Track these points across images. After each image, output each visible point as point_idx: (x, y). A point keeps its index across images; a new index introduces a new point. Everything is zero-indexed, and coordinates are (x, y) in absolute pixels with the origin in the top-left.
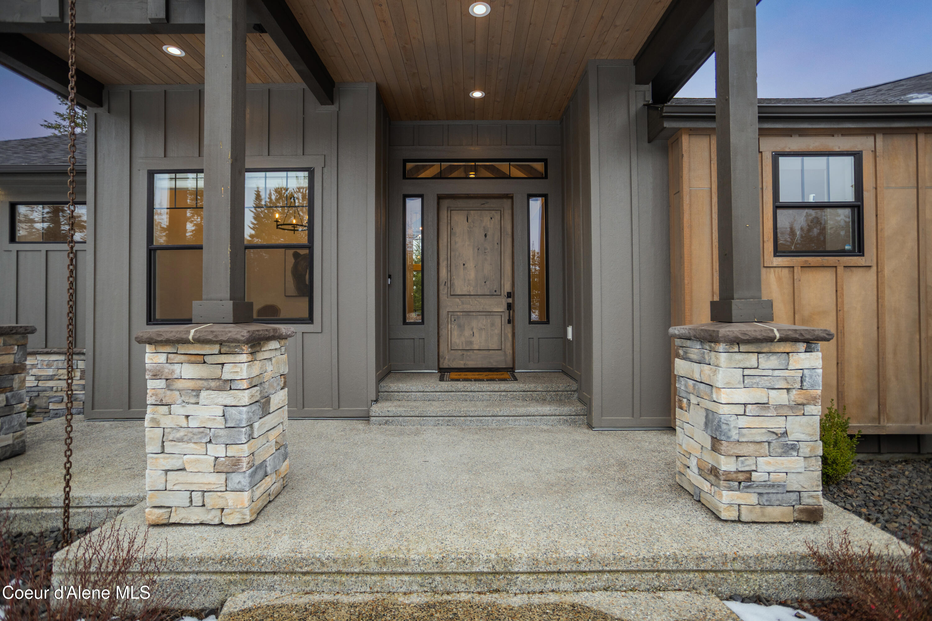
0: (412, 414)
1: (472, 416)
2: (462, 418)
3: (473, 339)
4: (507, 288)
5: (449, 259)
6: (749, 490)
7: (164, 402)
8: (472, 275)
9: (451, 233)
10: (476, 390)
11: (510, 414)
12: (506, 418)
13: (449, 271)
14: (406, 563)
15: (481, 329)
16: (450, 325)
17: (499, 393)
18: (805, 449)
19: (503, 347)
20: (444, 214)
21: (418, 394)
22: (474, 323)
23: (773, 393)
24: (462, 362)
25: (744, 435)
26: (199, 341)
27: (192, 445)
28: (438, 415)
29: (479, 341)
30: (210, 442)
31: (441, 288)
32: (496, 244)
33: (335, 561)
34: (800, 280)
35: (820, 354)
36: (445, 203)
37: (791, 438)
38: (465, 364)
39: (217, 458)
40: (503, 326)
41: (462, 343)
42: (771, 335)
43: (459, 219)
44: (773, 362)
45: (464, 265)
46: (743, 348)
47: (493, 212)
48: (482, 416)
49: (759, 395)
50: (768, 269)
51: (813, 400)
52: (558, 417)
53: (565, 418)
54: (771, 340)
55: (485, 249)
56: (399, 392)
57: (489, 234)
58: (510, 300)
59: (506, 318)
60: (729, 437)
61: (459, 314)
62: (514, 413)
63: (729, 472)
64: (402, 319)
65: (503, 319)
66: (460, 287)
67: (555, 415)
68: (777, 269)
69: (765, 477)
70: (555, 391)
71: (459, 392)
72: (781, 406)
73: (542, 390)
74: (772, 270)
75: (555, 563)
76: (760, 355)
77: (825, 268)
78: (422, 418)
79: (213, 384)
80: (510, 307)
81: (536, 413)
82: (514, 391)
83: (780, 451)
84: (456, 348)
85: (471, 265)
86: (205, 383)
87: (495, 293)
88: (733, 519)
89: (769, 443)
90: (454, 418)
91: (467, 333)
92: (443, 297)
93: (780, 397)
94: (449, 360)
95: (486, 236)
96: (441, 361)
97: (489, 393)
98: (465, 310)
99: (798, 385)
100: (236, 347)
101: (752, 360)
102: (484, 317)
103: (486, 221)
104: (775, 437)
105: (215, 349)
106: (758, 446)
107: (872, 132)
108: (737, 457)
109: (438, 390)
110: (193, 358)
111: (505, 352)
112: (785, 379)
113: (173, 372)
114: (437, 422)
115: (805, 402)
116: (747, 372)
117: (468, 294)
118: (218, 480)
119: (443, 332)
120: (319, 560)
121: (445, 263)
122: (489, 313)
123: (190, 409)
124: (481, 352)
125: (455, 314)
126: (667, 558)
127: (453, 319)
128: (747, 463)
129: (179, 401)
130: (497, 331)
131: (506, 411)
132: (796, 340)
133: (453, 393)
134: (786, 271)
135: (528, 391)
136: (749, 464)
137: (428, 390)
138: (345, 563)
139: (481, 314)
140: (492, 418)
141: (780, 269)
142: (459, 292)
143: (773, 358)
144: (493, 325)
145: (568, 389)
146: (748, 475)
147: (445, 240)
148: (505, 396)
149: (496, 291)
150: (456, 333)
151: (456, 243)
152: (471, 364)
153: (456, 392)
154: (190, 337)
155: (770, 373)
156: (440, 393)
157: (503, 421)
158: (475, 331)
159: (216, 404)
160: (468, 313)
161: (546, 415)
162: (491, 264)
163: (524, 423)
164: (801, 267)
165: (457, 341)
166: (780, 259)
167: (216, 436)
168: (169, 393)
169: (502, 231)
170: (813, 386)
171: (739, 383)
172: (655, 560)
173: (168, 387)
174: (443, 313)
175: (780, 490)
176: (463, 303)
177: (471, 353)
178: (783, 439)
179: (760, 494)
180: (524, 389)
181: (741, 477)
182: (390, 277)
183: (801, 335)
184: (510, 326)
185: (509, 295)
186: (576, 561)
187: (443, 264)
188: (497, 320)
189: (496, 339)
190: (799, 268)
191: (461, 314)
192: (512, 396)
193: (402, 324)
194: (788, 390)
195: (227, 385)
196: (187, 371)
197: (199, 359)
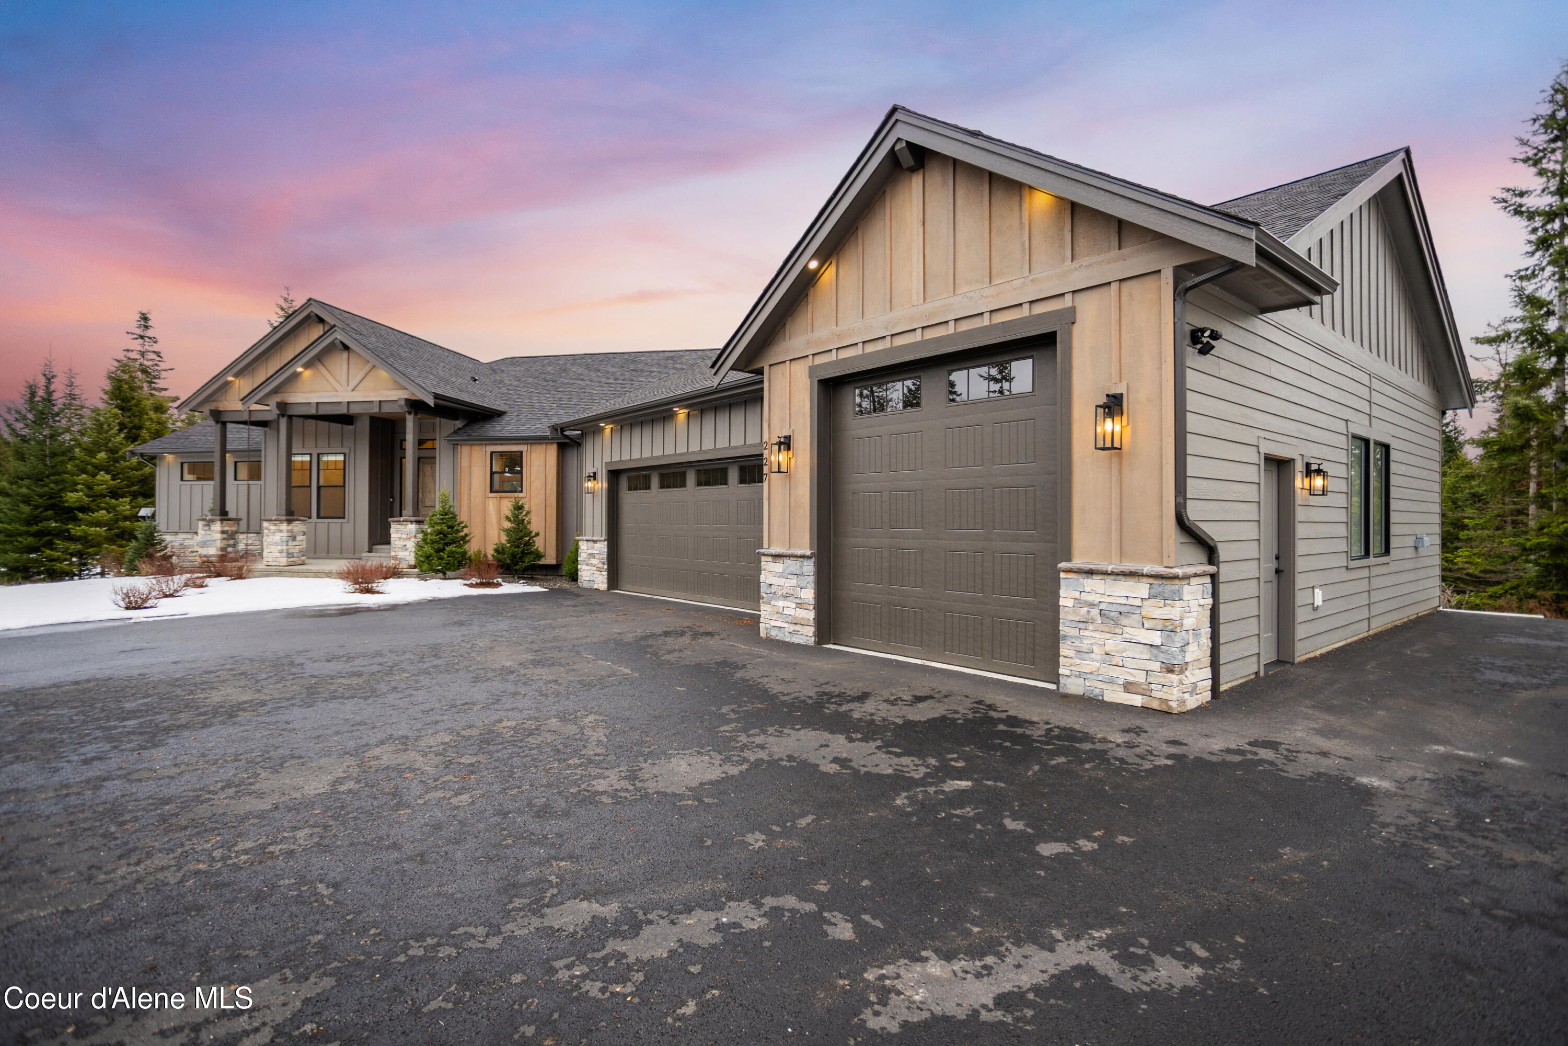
8: (433, 496)
9: (424, 475)
13: (424, 495)
20: (422, 467)
26: (275, 520)
27: (274, 546)
30: (278, 546)
34: (500, 503)
36: (422, 461)
43: (429, 469)
50: (488, 498)
66: (428, 502)
79: (278, 531)
100: (283, 522)
105: (279, 522)
107: (527, 444)
113: (270, 528)
123: (273, 537)
129: (271, 535)
134: (495, 499)
141: (492, 498)
159: (279, 536)
164: (500, 497)
166: (492, 494)
168: (269, 533)
182: (392, 497)
195: (281, 531)
196: (273, 528)
197: (275, 525)
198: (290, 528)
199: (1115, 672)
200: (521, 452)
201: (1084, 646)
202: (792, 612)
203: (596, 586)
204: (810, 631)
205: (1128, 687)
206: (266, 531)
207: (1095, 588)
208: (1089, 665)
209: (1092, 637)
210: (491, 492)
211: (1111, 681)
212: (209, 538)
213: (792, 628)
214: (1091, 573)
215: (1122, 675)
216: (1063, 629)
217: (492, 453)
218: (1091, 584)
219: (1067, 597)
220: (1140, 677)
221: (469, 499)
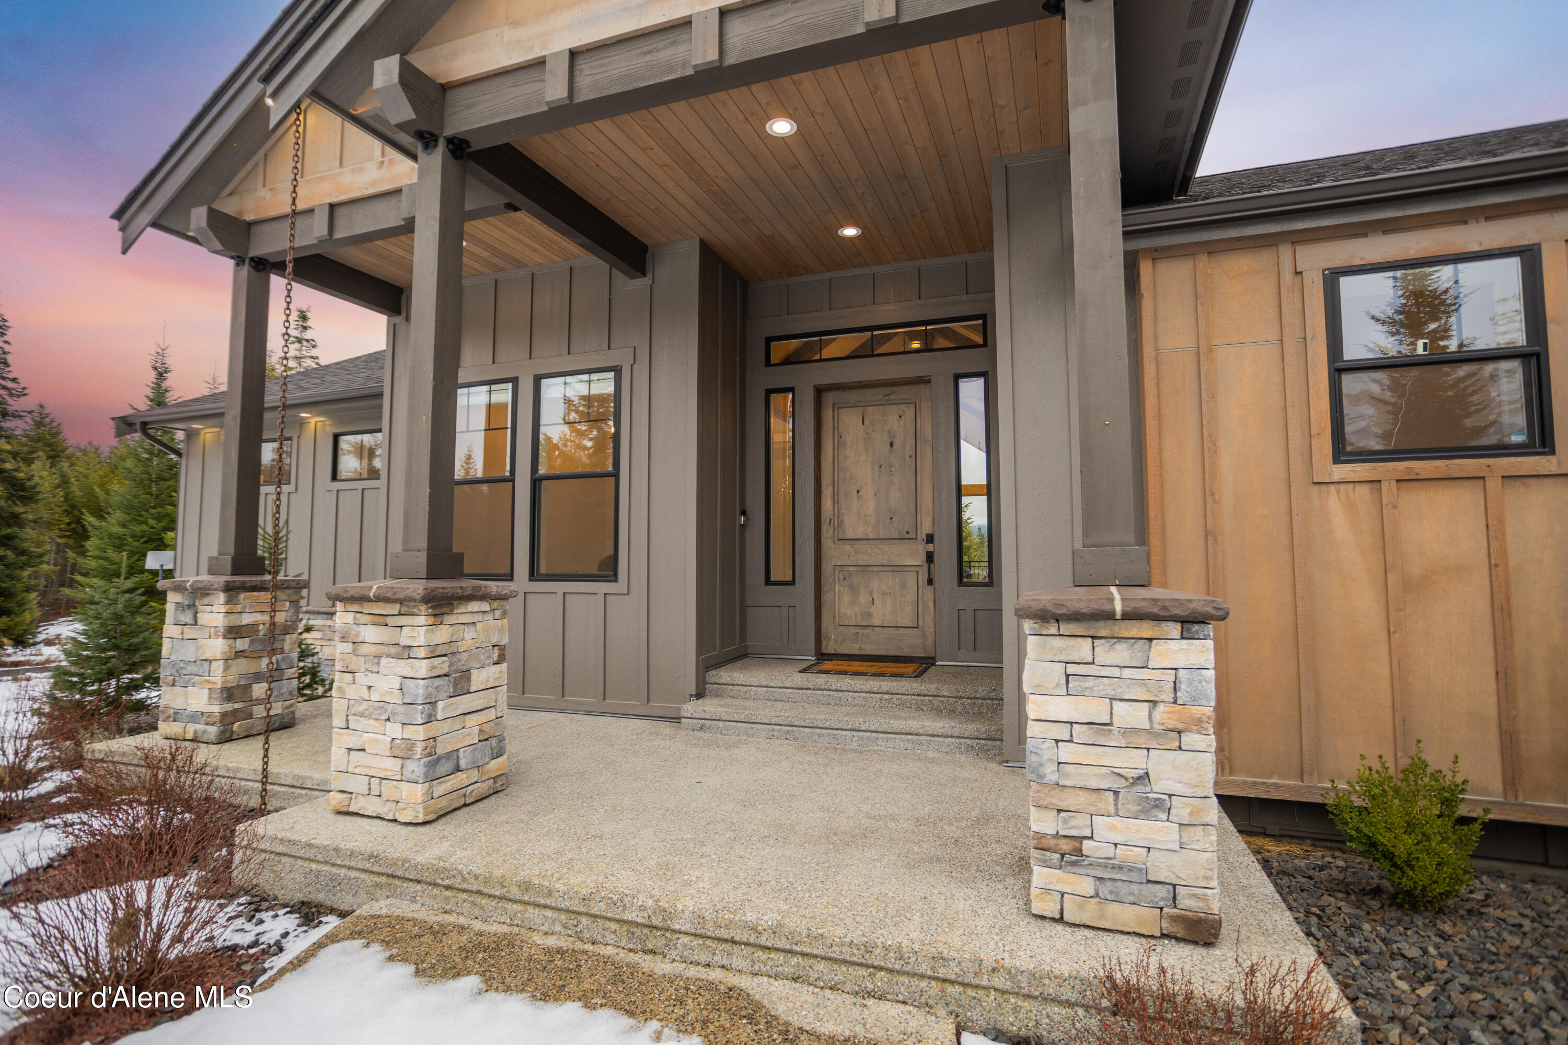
0: (737, 718)
1: (821, 728)
2: (807, 730)
3: (873, 609)
4: (926, 527)
5: (832, 484)
6: (1076, 870)
7: (349, 669)
8: (870, 507)
9: (840, 443)
10: (844, 688)
11: (880, 729)
12: (874, 734)
13: (836, 502)
14: (550, 894)
15: (885, 594)
16: (837, 587)
17: (879, 696)
18: (1181, 810)
19: (921, 623)
20: (828, 415)
21: (760, 689)
22: (874, 584)
23: (1118, 706)
24: (855, 645)
25: (1067, 775)
26: (380, 599)
27: (372, 722)
28: (772, 722)
29: (881, 613)
30: (388, 719)
31: (824, 528)
32: (908, 457)
33: (476, 877)
34: (1395, 507)
35: (1210, 644)
36: (828, 398)
37: (1156, 788)
38: (859, 649)
39: (394, 739)
40: (920, 590)
41: (856, 615)
42: (1107, 607)
43: (850, 420)
44: (1121, 653)
45: (858, 491)
46: (1065, 628)
47: (903, 407)
48: (837, 729)
49: (1097, 710)
50: (1324, 487)
51: (1198, 724)
52: (958, 740)
53: (969, 742)
54: (1109, 616)
55: (891, 466)
56: (733, 685)
57: (897, 442)
58: (930, 547)
59: (923, 577)
60: (1041, 777)
61: (851, 568)
62: (885, 727)
63: (1044, 836)
64: (763, 577)
65: (920, 577)
66: (853, 527)
67: (952, 737)
68: (1342, 487)
69: (1109, 851)
70: (970, 698)
71: (818, 690)
72: (1135, 730)
73: (948, 694)
74: (1333, 488)
75: (727, 927)
76: (1097, 642)
77: (1458, 482)
78: (749, 726)
79: (393, 650)
80: (930, 557)
81: (920, 731)
82: (903, 694)
83: (1134, 808)
84: (847, 622)
85: (868, 492)
86: (384, 649)
87: (907, 536)
88: (1049, 914)
89: (1116, 793)
90: (795, 729)
91: (863, 599)
92: (827, 543)
93: (1135, 716)
94: (836, 641)
95: (891, 444)
96: (824, 642)
97: (864, 695)
98: (861, 563)
99: (1169, 697)
100: (414, 607)
101: (1083, 649)
102: (890, 574)
103: (893, 421)
104: (1124, 783)
105: (394, 609)
106: (1094, 797)
108: (1059, 811)
109: (788, 686)
110: (377, 619)
111: (924, 632)
112: (1143, 683)
113: (358, 634)
114: (771, 733)
115: (1180, 726)
116: (1071, 669)
117: (864, 537)
118: (392, 766)
119: (827, 597)
120: (460, 872)
121: (830, 489)
122: (898, 569)
123: (371, 679)
124: (885, 631)
125: (846, 569)
126: (887, 949)
127: (842, 578)
128: (1074, 822)
129: (362, 670)
130: (911, 597)
131: (873, 723)
132: (1157, 618)
133: (809, 692)
134: (1364, 490)
135: (925, 695)
136: (1078, 827)
137: (773, 685)
138: (486, 881)
139: (885, 569)
140: (853, 733)
141: (1351, 486)
142: (850, 535)
143: (1121, 647)
144: (903, 586)
145: (992, 695)
146: (1077, 844)
147: (830, 454)
148: (889, 701)
149: (908, 533)
150: (846, 599)
151: (846, 458)
152: (869, 650)
153: (814, 689)
154: (371, 595)
155: (1116, 672)
156: (790, 691)
157: (869, 739)
158: (875, 596)
159: (395, 675)
160: (864, 568)
161: (938, 736)
162: (900, 490)
163: (902, 745)
164: (1397, 481)
165: (849, 612)
166: (1348, 467)
167: (394, 713)
168: (354, 658)
169: (918, 436)
170: (1194, 701)
171: (1058, 685)
172: (868, 948)
173: (354, 653)
174: (827, 567)
175: (1134, 876)
176: (857, 552)
177: (869, 631)
178: (1139, 788)
179: (1100, 879)
180: (919, 691)
181: (1065, 846)
182: (743, 513)
183: (1165, 608)
184: (930, 588)
185: (930, 539)
186: (754, 929)
187: (825, 492)
188: (911, 579)
189: (909, 610)
190: (1394, 483)
191: (855, 569)
192: (900, 702)
193: (763, 583)
194: (1154, 703)
195: (405, 652)
196: (370, 634)
197: (381, 621)
198: (442, 634)
212: (189, 650)
221: (1209, 494)
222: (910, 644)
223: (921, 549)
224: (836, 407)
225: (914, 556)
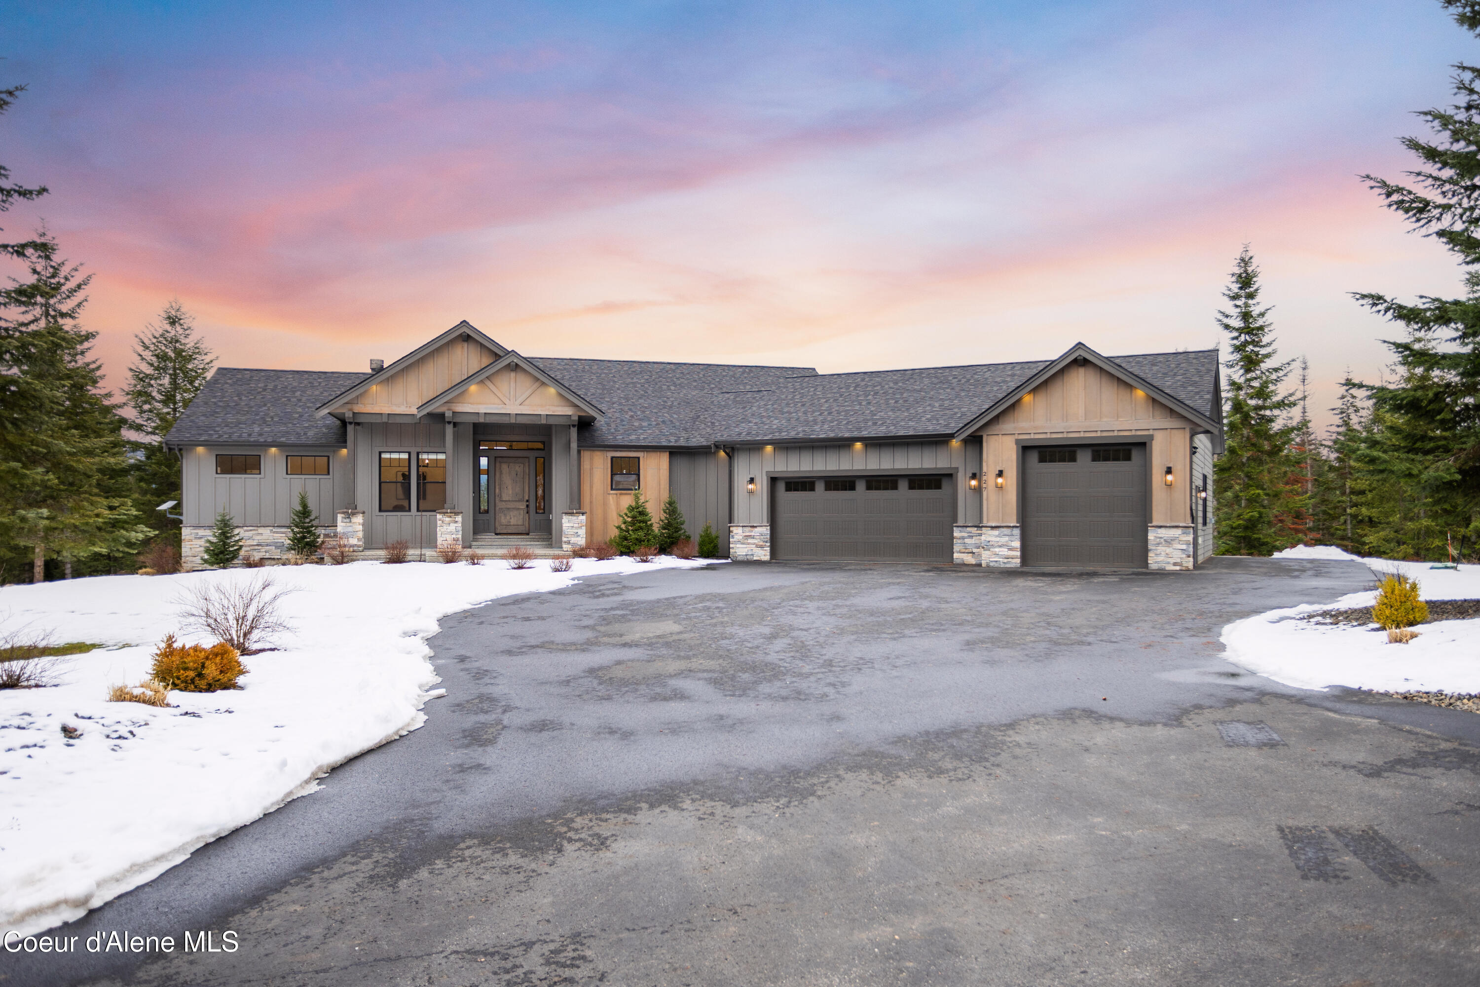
3: (511, 520)
4: (527, 498)
5: (500, 485)
7: (442, 525)
8: (510, 492)
9: (501, 473)
13: (500, 489)
15: (514, 516)
16: (500, 514)
17: (521, 539)
19: (524, 524)
20: (498, 465)
22: (511, 513)
24: (505, 531)
29: (513, 521)
31: (496, 497)
32: (521, 478)
34: (619, 498)
36: (499, 459)
38: (507, 531)
40: (524, 515)
41: (506, 521)
42: (572, 511)
43: (505, 467)
45: (507, 487)
47: (520, 464)
48: (515, 545)
50: (609, 495)
53: (544, 546)
55: (517, 481)
56: (481, 539)
58: (528, 503)
59: (525, 511)
64: (478, 512)
66: (505, 498)
74: (611, 495)
77: (628, 495)
80: (527, 506)
81: (531, 544)
84: (503, 524)
85: (510, 487)
87: (521, 500)
91: (508, 518)
92: (497, 501)
94: (499, 530)
95: (517, 474)
96: (496, 529)
97: (515, 539)
98: (507, 507)
102: (516, 511)
103: (517, 468)
107: (642, 451)
111: (525, 526)
117: (508, 500)
119: (497, 517)
122: (518, 509)
124: (514, 525)
125: (503, 509)
127: (502, 511)
129: (445, 525)
130: (521, 517)
133: (501, 539)
134: (615, 495)
137: (493, 538)
139: (514, 509)
140: (518, 546)
142: (504, 500)
144: (519, 514)
150: (503, 518)
151: (503, 477)
152: (510, 532)
156: (497, 539)
158: (511, 517)
160: (508, 509)
162: (519, 487)
165: (504, 521)
166: (613, 492)
169: (524, 472)
174: (497, 509)
176: (506, 504)
177: (510, 525)
184: (527, 515)
185: (527, 501)
187: (497, 487)
188: (522, 512)
189: (521, 520)
190: (619, 494)
191: (505, 509)
199: (1170, 560)
200: (639, 458)
201: (1158, 552)
202: (1006, 553)
203: (755, 558)
204: (1018, 561)
205: (1175, 564)
206: (439, 523)
207: (1162, 532)
208: (1160, 559)
209: (1160, 549)
210: (612, 489)
211: (1168, 563)
212: (350, 529)
213: (1006, 561)
214: (1160, 527)
215: (1172, 561)
216: (1150, 547)
217: (612, 458)
218: (1160, 530)
219: (1151, 536)
220: (1179, 560)
221: (591, 495)
222: (522, 529)
223: (525, 504)
224: (500, 463)
225: (523, 506)
